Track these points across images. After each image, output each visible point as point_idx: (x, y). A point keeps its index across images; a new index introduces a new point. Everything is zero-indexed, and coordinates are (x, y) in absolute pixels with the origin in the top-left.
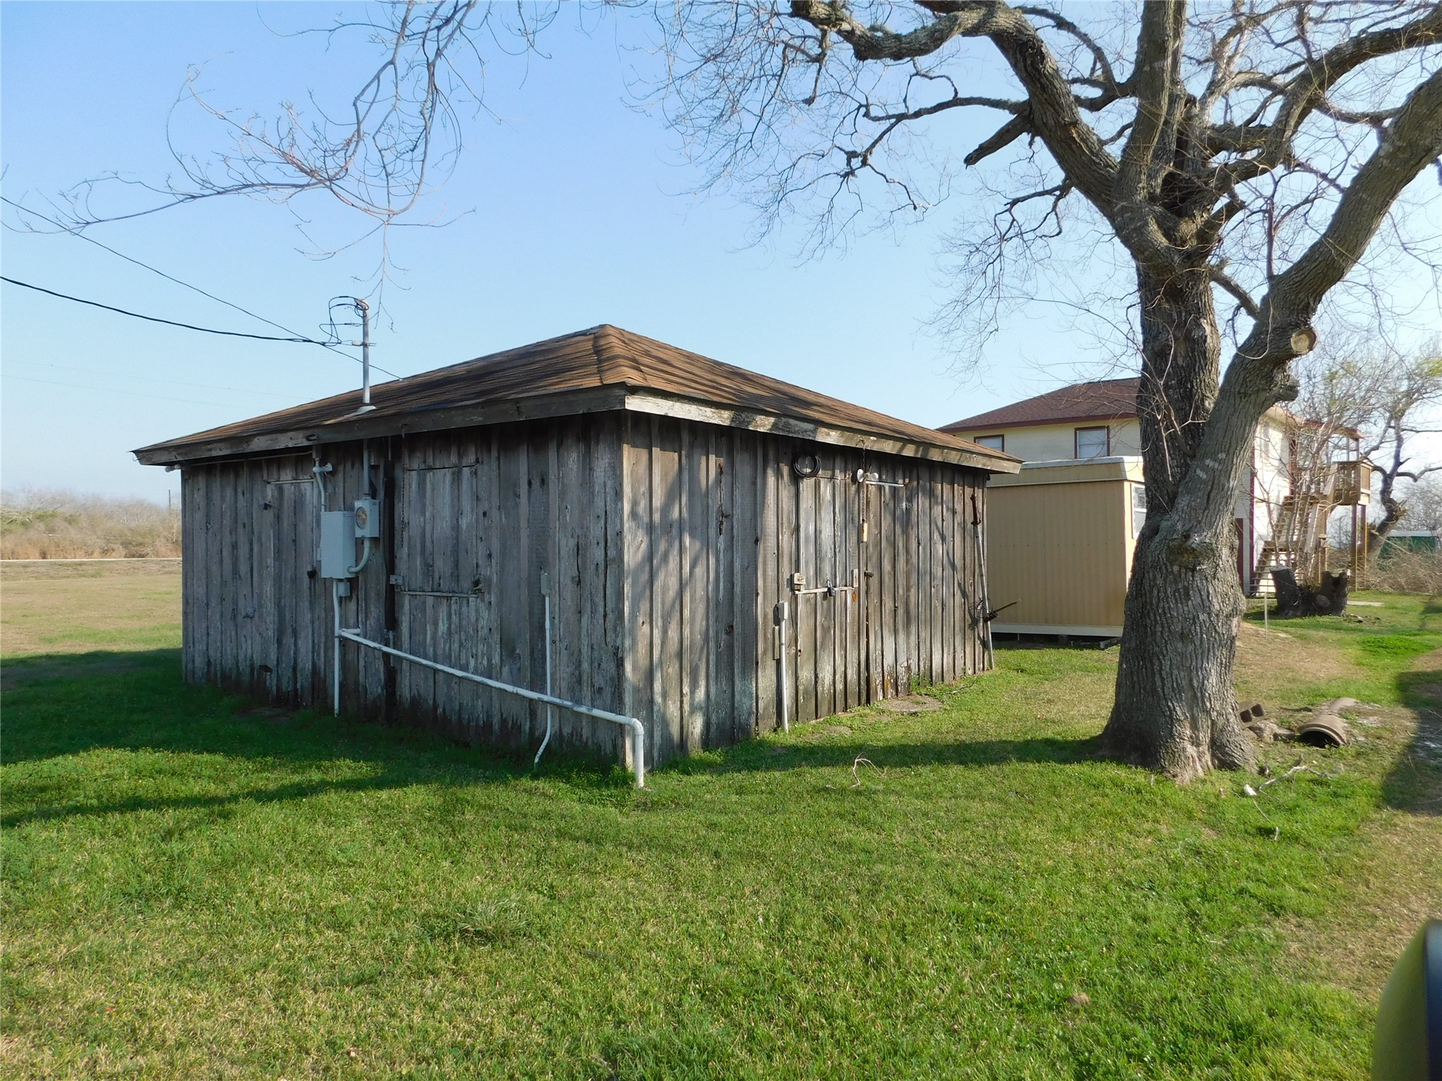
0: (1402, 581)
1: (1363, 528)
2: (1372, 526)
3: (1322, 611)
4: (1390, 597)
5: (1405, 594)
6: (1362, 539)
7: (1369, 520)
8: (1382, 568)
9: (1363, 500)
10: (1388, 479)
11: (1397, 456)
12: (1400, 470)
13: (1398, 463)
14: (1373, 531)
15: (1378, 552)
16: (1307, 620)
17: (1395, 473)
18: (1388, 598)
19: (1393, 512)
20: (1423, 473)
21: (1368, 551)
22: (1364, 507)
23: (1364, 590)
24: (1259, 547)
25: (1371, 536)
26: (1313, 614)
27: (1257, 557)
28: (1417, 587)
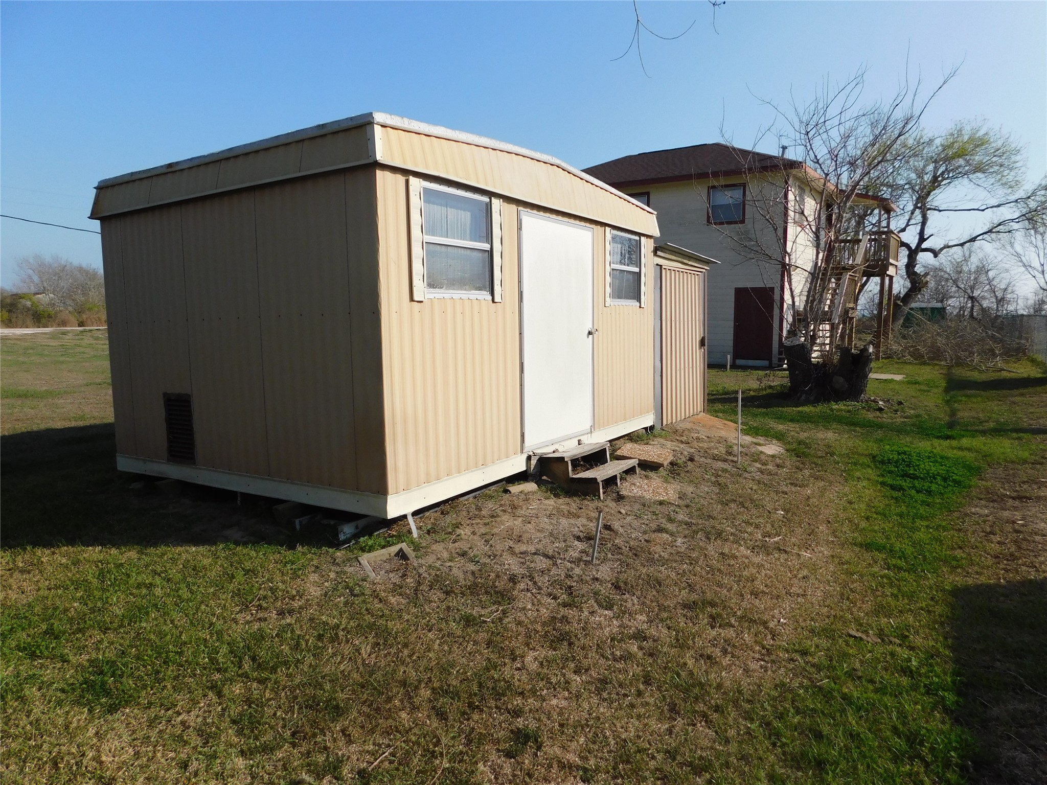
0: (923, 350)
1: (889, 299)
2: (897, 297)
3: (839, 396)
4: (910, 367)
5: (924, 364)
6: (888, 311)
7: (895, 291)
8: (904, 337)
9: (891, 271)
10: (913, 254)
11: (922, 233)
12: (924, 246)
13: (922, 239)
14: (899, 302)
15: (901, 321)
16: (820, 408)
17: (919, 249)
18: (909, 369)
19: (916, 282)
20: (942, 249)
21: (893, 321)
22: (891, 278)
23: (888, 358)
24: (789, 317)
25: (896, 305)
26: (827, 400)
27: (785, 327)
28: (936, 355)
